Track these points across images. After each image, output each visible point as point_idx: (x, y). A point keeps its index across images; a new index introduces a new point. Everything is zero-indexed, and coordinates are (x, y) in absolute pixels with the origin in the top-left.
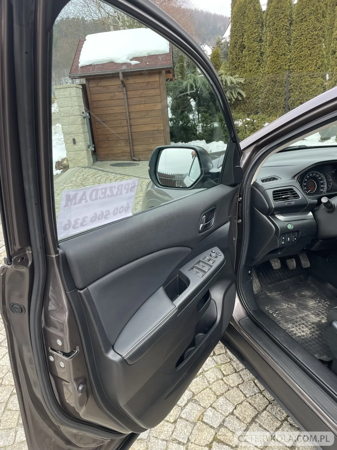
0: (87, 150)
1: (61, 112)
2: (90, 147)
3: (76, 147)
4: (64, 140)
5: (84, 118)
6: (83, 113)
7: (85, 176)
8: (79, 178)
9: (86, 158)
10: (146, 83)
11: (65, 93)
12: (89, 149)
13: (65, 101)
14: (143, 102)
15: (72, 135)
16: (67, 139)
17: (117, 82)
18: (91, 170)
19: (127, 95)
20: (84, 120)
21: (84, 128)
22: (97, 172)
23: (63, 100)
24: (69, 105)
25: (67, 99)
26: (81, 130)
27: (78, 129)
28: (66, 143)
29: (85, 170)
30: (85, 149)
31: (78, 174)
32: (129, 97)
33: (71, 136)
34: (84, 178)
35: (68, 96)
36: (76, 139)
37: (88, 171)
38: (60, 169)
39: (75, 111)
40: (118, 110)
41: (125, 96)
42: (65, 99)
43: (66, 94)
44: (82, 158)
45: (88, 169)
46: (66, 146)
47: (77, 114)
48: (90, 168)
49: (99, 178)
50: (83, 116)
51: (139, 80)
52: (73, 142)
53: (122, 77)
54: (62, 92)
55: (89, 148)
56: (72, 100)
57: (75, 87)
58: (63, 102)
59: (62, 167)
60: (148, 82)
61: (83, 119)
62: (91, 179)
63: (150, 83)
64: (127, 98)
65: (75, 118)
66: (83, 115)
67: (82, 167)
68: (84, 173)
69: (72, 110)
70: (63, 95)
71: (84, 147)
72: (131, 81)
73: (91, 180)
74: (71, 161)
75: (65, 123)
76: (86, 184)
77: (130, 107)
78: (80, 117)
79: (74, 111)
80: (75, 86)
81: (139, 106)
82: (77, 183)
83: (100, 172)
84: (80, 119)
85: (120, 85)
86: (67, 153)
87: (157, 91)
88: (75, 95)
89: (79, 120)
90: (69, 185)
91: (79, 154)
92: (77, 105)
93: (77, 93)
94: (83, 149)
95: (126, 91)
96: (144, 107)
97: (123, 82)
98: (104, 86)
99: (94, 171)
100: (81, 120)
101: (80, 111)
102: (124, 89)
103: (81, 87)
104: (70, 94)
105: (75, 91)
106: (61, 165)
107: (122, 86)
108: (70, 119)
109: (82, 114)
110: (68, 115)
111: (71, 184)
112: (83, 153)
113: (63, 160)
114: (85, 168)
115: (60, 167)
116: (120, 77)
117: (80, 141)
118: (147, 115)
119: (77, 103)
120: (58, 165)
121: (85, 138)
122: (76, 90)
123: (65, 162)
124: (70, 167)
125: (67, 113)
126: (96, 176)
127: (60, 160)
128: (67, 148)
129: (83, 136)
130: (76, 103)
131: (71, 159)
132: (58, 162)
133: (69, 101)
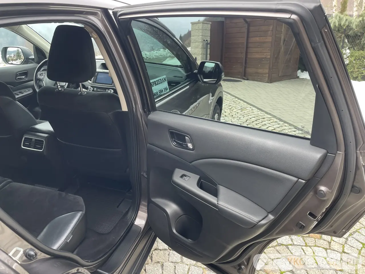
6: (204, 41)
11: (196, 27)
13: (195, 32)
15: (196, 55)
21: (202, 51)
27: (199, 51)
32: (250, 31)
36: (197, 58)
41: (247, 30)
65: (199, 44)
69: (198, 38)
75: (193, 47)
77: (249, 38)
81: (255, 38)
87: (271, 27)
88: (201, 28)
92: (201, 35)
96: (259, 39)
97: (246, 20)
100: (202, 45)
110: (195, 41)
118: (260, 46)
129: (201, 56)
133: (197, 32)
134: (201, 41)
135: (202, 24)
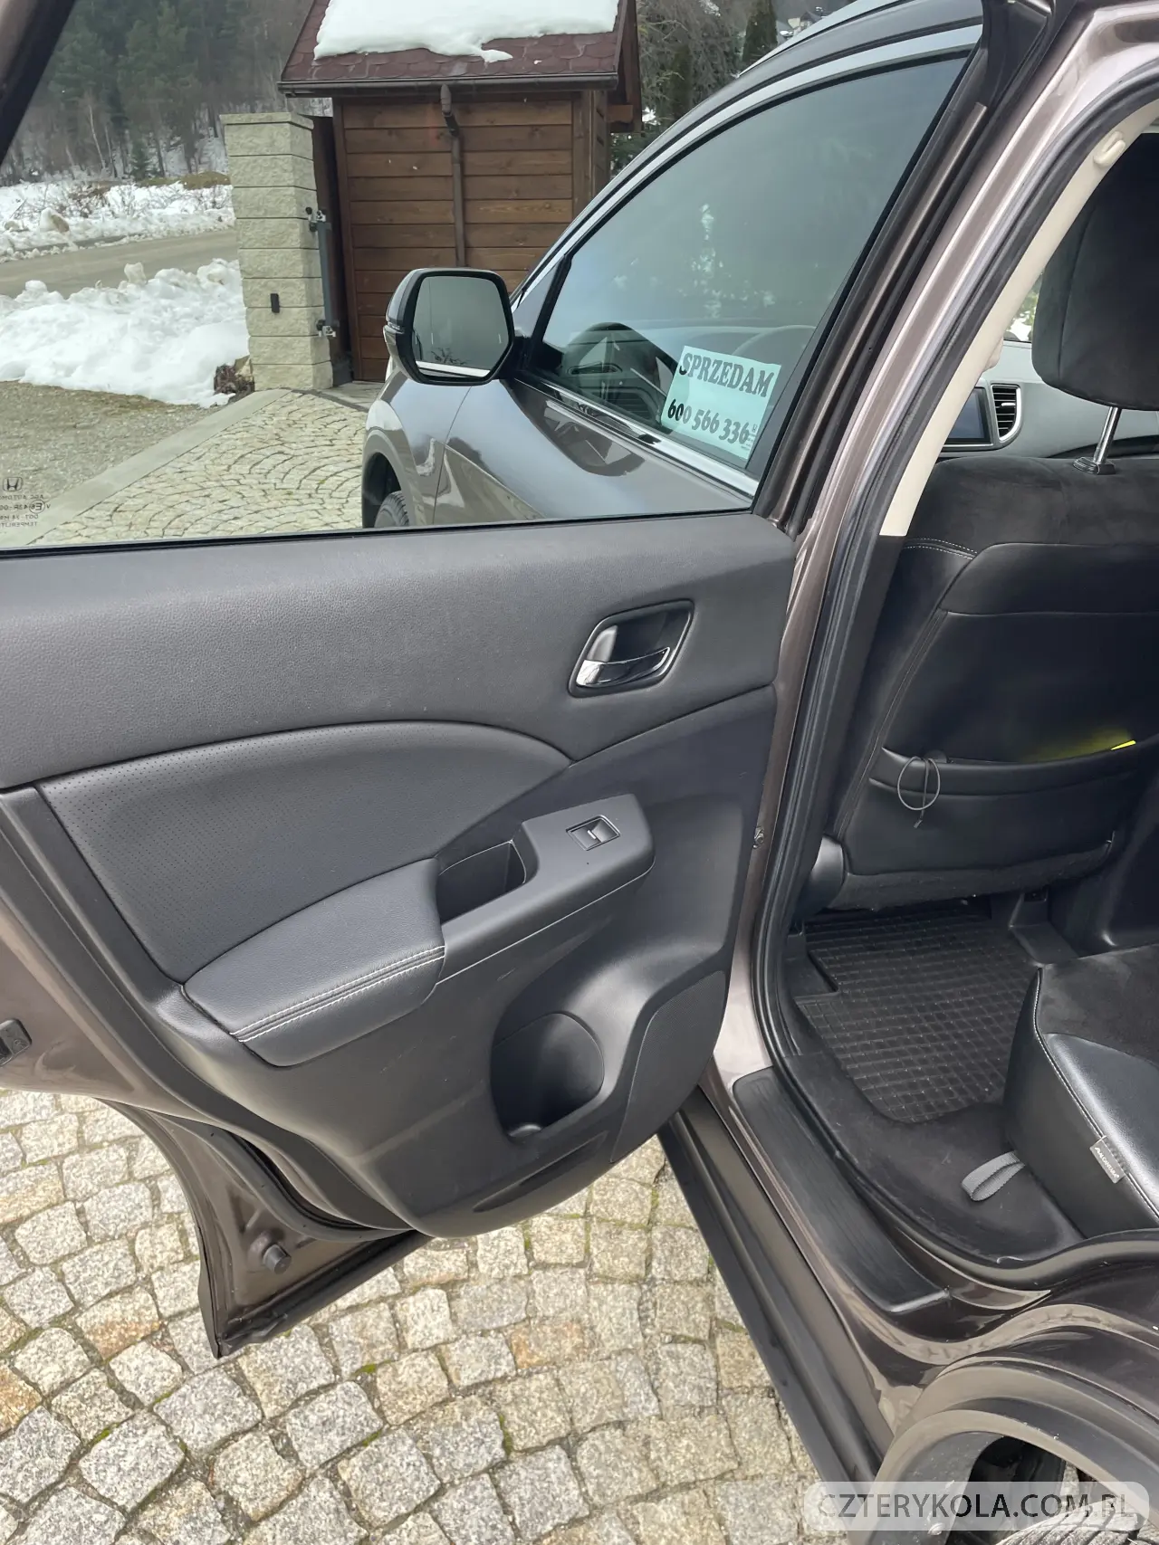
0: (314, 335)
1: (240, 202)
2: (325, 328)
3: (278, 321)
4: (245, 297)
5: (313, 228)
6: (309, 211)
7: (296, 416)
8: (275, 419)
9: (310, 361)
10: (529, 129)
11: (256, 140)
12: (320, 333)
13: (253, 168)
14: (515, 195)
15: (271, 283)
16: (253, 293)
17: (431, 120)
18: (318, 401)
19: (462, 165)
20: (314, 235)
21: (308, 262)
22: (337, 408)
23: (248, 164)
24: (265, 181)
25: (260, 160)
26: (300, 269)
27: (289, 263)
28: (250, 308)
29: (304, 398)
30: (308, 332)
31: (274, 409)
32: (468, 172)
33: (265, 285)
34: (291, 422)
35: (264, 151)
36: (281, 298)
37: (311, 403)
38: (226, 393)
39: (283, 204)
40: (428, 212)
41: (457, 166)
42: (255, 161)
43: (258, 145)
44: (297, 361)
45: (313, 397)
46: (250, 319)
47: (289, 213)
48: (318, 394)
49: (336, 426)
50: (307, 223)
51: (505, 117)
52: (270, 304)
53: (449, 101)
54: (247, 137)
55: (320, 328)
56: (276, 164)
57: (290, 123)
58: (248, 169)
59: (233, 386)
60: (535, 127)
61: (310, 234)
62: (310, 425)
63: (542, 129)
64: (464, 176)
65: (283, 228)
66: (309, 217)
67: (295, 391)
68: (295, 407)
69: (274, 199)
70: (251, 148)
71: (306, 326)
72: (480, 118)
73: (308, 430)
74: (262, 366)
75: (250, 239)
76: (292, 440)
77: (470, 205)
78: (298, 223)
79: (282, 201)
80: (289, 120)
81: (499, 205)
82: (264, 432)
83: (346, 409)
84: (298, 230)
85: (441, 130)
86: (250, 341)
87: (563, 160)
88: (287, 150)
89: (296, 234)
90: (239, 435)
91: (286, 346)
92: (291, 182)
93: (292, 144)
94: (301, 333)
95: (462, 151)
96: (517, 209)
97: (450, 120)
98: (390, 130)
99: (329, 404)
100: (303, 234)
101: (300, 204)
102: (456, 143)
103: (312, 127)
104: (272, 144)
105: (289, 134)
106: (233, 379)
107: (448, 133)
108: (265, 229)
109: (305, 215)
110: (261, 214)
111: (246, 435)
112: (302, 345)
113: (240, 363)
114: (304, 393)
115: (228, 384)
116: (443, 102)
117: (292, 302)
118: (524, 240)
119: (292, 176)
120: (223, 378)
121: (310, 296)
122: (292, 134)
123: (244, 371)
124: (257, 386)
125: (258, 209)
126: (328, 420)
127: (230, 364)
128: (250, 325)
129: (303, 287)
130: (287, 174)
131: (261, 361)
132: (225, 368)
133: (267, 169)
134: (293, 211)
135: (287, 126)
